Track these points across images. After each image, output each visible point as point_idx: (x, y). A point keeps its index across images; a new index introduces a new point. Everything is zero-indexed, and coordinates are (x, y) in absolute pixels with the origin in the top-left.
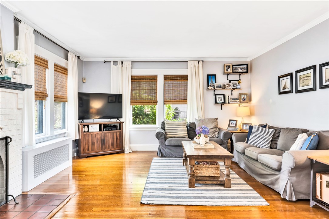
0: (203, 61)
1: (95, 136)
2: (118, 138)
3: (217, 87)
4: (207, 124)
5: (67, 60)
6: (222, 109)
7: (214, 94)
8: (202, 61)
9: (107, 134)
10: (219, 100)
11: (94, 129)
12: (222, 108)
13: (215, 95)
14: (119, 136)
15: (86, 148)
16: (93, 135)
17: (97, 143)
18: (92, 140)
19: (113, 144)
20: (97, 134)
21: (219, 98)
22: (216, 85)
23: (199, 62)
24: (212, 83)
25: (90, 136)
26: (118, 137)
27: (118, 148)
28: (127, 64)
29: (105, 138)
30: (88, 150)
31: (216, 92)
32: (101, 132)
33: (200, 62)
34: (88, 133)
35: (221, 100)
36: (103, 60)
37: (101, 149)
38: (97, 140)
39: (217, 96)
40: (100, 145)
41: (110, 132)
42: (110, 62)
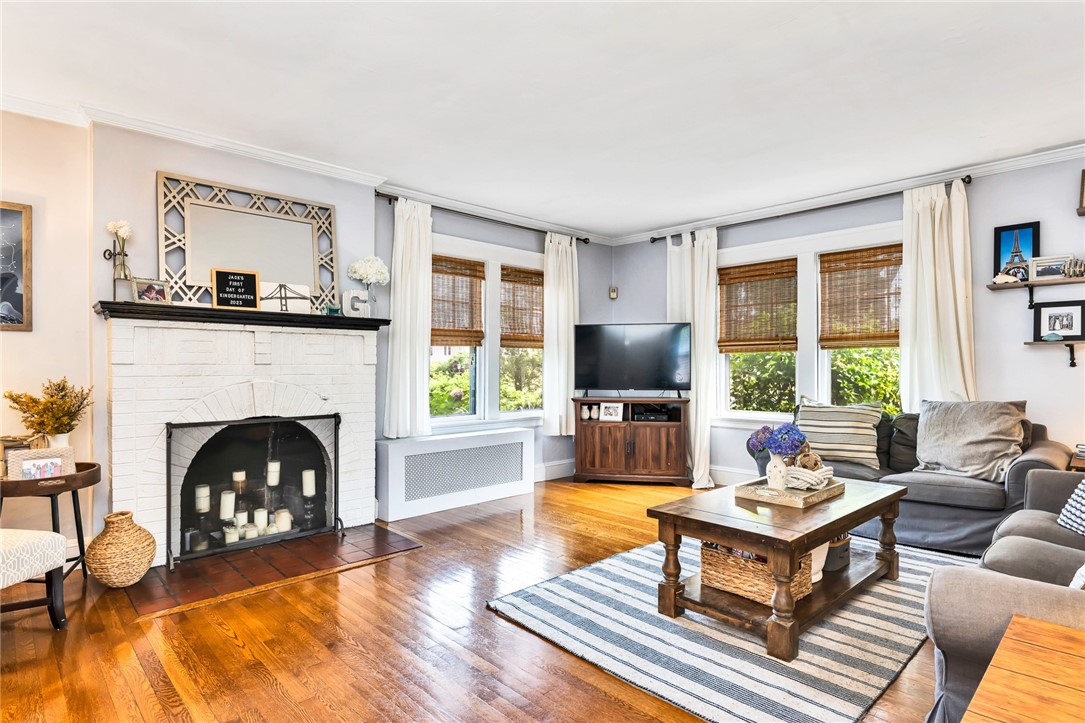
0: (968, 181)
1: (610, 432)
2: (671, 444)
3: (1039, 274)
4: (964, 423)
5: (543, 253)
6: (1073, 364)
7: (1031, 300)
8: (963, 180)
9: (642, 430)
10: (1057, 326)
11: (611, 413)
12: (1072, 358)
13: (1036, 308)
14: (676, 439)
15: (588, 459)
16: (604, 429)
17: (615, 448)
18: (601, 440)
19: (657, 458)
20: (615, 426)
21: (1053, 319)
22: (1034, 265)
23: (948, 186)
24: (1017, 259)
25: (597, 430)
26: (674, 442)
27: (671, 472)
28: (707, 238)
29: (634, 440)
30: (593, 464)
31: (1041, 296)
32: (626, 423)
33: (957, 187)
34: (592, 423)
35: (1070, 326)
36: (647, 236)
37: (626, 468)
38: (615, 443)
39: (1046, 313)
40: (621, 456)
41: (649, 426)
42: (665, 238)
